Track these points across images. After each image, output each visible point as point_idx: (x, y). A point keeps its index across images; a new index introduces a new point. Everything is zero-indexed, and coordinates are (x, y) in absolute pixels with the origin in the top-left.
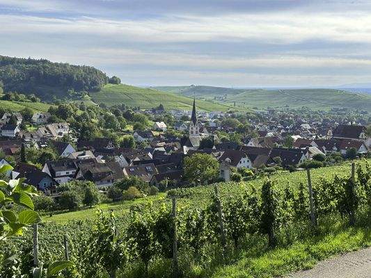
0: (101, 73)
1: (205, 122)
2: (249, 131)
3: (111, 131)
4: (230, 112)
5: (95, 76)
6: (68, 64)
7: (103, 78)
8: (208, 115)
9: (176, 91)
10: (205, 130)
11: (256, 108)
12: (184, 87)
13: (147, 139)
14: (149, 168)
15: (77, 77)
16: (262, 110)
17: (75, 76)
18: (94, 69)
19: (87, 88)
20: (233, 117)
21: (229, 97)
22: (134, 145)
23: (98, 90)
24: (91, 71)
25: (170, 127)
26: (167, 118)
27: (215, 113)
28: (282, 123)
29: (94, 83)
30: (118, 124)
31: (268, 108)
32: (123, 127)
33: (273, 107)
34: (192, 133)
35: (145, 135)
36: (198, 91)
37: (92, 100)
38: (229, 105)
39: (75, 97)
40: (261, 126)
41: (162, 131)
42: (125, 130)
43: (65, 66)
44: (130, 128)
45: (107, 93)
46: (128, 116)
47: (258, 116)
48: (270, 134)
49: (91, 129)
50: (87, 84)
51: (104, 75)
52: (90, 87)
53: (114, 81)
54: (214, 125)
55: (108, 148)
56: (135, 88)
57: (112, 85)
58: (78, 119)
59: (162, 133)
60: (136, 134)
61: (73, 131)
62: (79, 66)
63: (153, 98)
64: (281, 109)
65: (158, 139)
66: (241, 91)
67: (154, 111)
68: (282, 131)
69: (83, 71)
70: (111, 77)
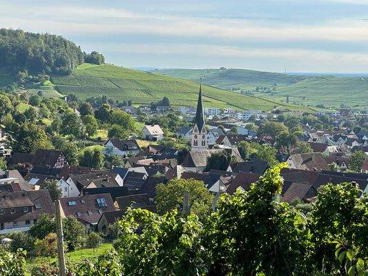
0: (73, 47)
1: (230, 127)
2: (299, 142)
3: (70, 140)
4: (277, 112)
5: (62, 50)
6: (21, 31)
7: (76, 54)
8: (240, 116)
9: (196, 76)
10: (226, 140)
11: (322, 107)
12: (208, 71)
13: (126, 153)
14: (101, 201)
15: (34, 51)
16: (332, 109)
17: (30, 50)
18: (61, 39)
19: (49, 69)
20: (281, 119)
21: (280, 87)
22: (102, 163)
23: (67, 73)
24: (56, 42)
25: (170, 133)
26: (168, 120)
27: (252, 112)
28: (357, 131)
29: (61, 62)
30: (83, 128)
31: (342, 106)
32: (91, 132)
33: (350, 105)
34: (196, 143)
35: (124, 146)
36: (231, 78)
37: (56, 88)
38: (278, 100)
39: (29, 84)
40: (320, 135)
41: (155, 139)
42: (95, 137)
43: (15, 34)
44: (103, 134)
45: (80, 79)
46: (103, 116)
47: (322, 118)
48: (332, 149)
49: (34, 135)
50: (49, 64)
51: (78, 50)
52: (53, 69)
53: (93, 59)
54: (244, 132)
55: (58, 166)
56: (127, 71)
57: (89, 65)
58: (18, 118)
59: (155, 143)
60: (110, 144)
61: (9, 139)
62: (38, 34)
63: (154, 87)
64: (362, 109)
65: (145, 152)
66: (299, 78)
67: (153, 107)
68: (355, 144)
69: (45, 42)
70: (88, 52)
